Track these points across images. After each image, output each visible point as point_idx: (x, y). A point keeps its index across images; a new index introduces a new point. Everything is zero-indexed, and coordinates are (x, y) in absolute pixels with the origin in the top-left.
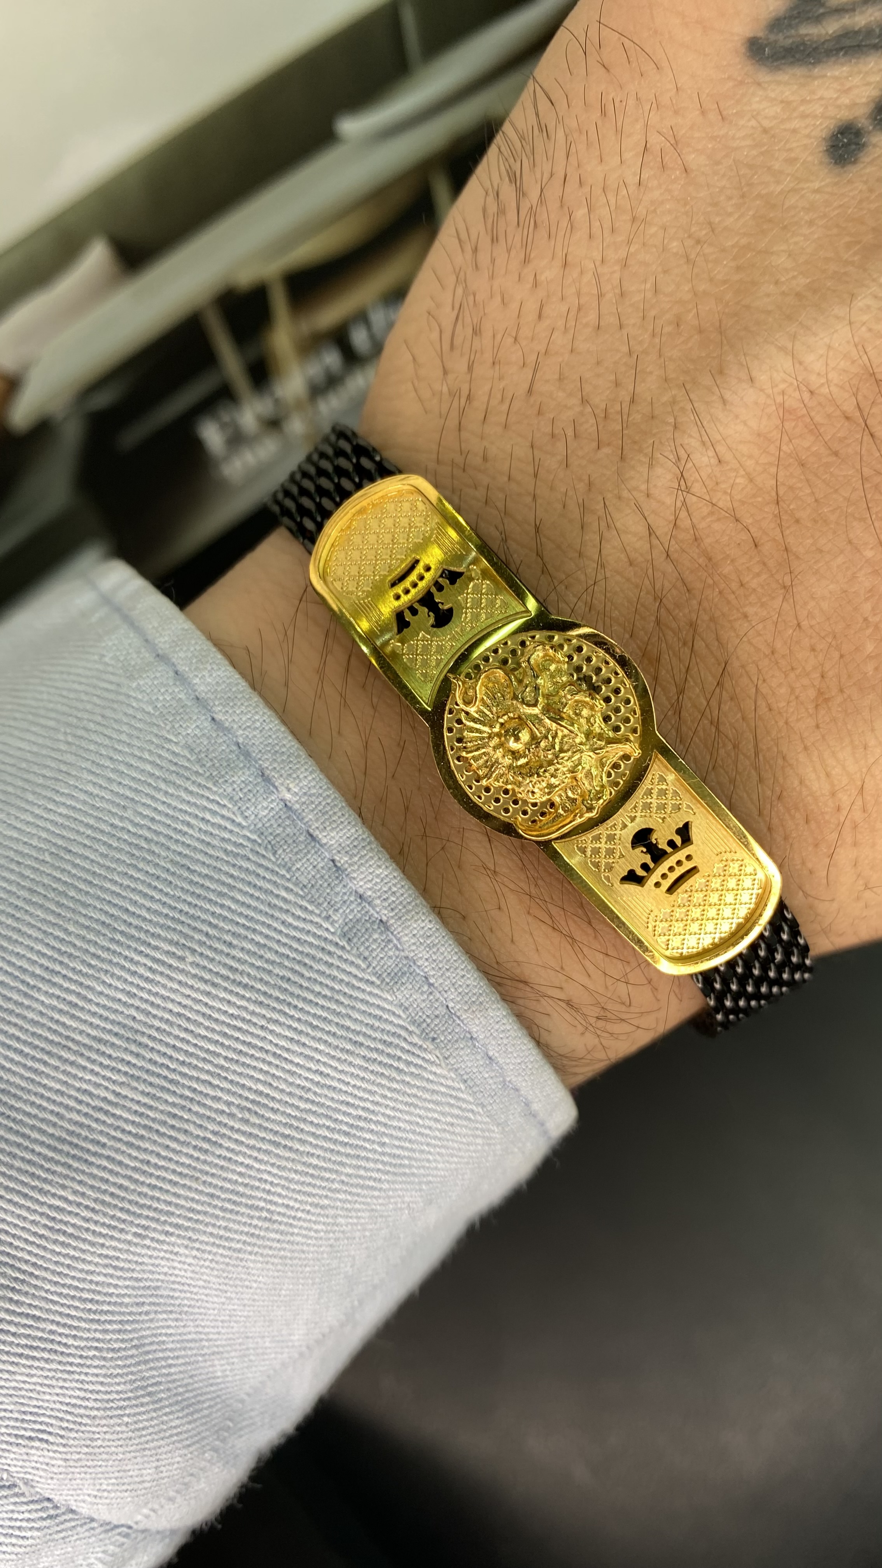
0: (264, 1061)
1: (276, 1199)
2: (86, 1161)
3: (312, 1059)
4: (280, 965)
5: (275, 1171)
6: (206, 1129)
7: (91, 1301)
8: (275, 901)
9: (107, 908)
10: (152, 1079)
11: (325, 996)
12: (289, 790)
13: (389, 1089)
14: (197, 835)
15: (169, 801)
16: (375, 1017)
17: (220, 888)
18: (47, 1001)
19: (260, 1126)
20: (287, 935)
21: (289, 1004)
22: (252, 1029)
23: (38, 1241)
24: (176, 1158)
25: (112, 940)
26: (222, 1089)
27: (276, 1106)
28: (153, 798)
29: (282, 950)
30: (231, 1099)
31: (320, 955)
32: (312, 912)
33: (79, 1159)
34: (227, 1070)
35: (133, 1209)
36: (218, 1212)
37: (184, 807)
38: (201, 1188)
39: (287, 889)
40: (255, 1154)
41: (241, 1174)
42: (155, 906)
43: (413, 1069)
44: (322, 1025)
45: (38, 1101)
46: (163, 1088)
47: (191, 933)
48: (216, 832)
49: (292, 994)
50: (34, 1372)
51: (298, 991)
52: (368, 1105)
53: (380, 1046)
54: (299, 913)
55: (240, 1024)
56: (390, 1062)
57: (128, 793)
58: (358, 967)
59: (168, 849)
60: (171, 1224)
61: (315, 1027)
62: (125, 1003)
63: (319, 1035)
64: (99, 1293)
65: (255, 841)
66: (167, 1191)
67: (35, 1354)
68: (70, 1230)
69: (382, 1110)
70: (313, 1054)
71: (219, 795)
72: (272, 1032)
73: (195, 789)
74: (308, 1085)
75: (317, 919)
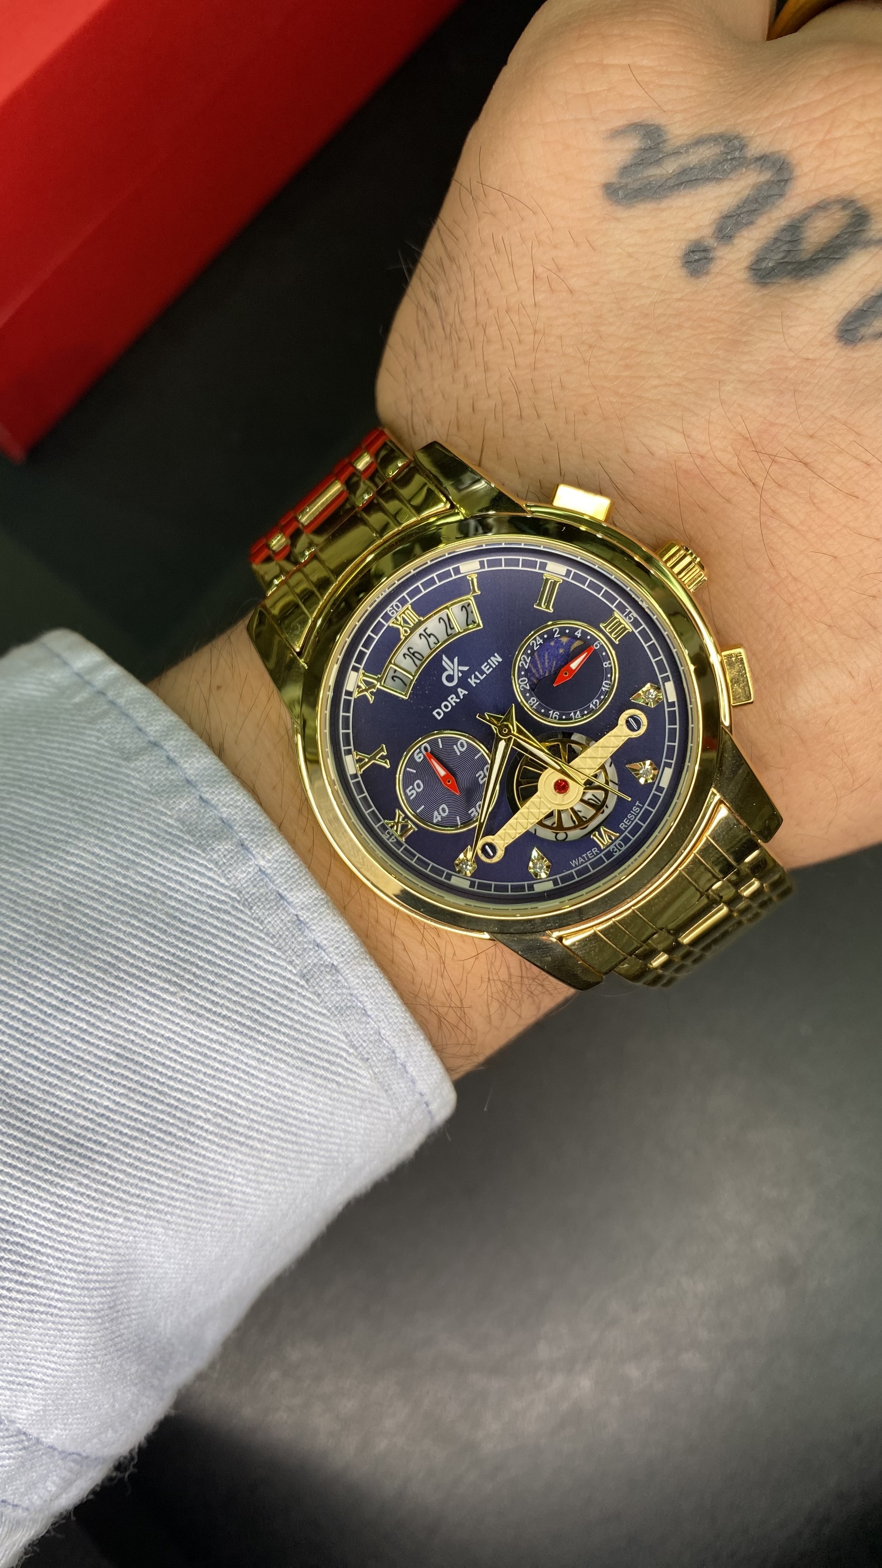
0: (235, 1076)
2: (90, 1158)
3: (273, 1075)
6: (186, 1131)
8: (250, 948)
9: (112, 951)
10: (144, 1090)
11: (286, 1025)
12: (263, 857)
14: (188, 892)
15: (165, 864)
16: (324, 1041)
17: (206, 937)
18: (62, 1027)
19: (229, 1129)
20: (258, 976)
21: (258, 1032)
22: (228, 1051)
23: (46, 1224)
25: (117, 977)
26: (201, 1099)
28: (150, 860)
29: (255, 988)
30: (207, 1107)
31: (284, 992)
32: (279, 958)
34: (205, 1083)
39: (259, 938)
42: (152, 950)
44: (282, 1048)
46: (153, 1098)
47: (182, 973)
48: (203, 890)
54: (268, 957)
55: (217, 1047)
57: (130, 856)
58: (313, 1001)
59: (163, 903)
63: (280, 1056)
65: (235, 898)
66: (153, 1183)
71: (208, 861)
73: (187, 855)
75: (283, 963)
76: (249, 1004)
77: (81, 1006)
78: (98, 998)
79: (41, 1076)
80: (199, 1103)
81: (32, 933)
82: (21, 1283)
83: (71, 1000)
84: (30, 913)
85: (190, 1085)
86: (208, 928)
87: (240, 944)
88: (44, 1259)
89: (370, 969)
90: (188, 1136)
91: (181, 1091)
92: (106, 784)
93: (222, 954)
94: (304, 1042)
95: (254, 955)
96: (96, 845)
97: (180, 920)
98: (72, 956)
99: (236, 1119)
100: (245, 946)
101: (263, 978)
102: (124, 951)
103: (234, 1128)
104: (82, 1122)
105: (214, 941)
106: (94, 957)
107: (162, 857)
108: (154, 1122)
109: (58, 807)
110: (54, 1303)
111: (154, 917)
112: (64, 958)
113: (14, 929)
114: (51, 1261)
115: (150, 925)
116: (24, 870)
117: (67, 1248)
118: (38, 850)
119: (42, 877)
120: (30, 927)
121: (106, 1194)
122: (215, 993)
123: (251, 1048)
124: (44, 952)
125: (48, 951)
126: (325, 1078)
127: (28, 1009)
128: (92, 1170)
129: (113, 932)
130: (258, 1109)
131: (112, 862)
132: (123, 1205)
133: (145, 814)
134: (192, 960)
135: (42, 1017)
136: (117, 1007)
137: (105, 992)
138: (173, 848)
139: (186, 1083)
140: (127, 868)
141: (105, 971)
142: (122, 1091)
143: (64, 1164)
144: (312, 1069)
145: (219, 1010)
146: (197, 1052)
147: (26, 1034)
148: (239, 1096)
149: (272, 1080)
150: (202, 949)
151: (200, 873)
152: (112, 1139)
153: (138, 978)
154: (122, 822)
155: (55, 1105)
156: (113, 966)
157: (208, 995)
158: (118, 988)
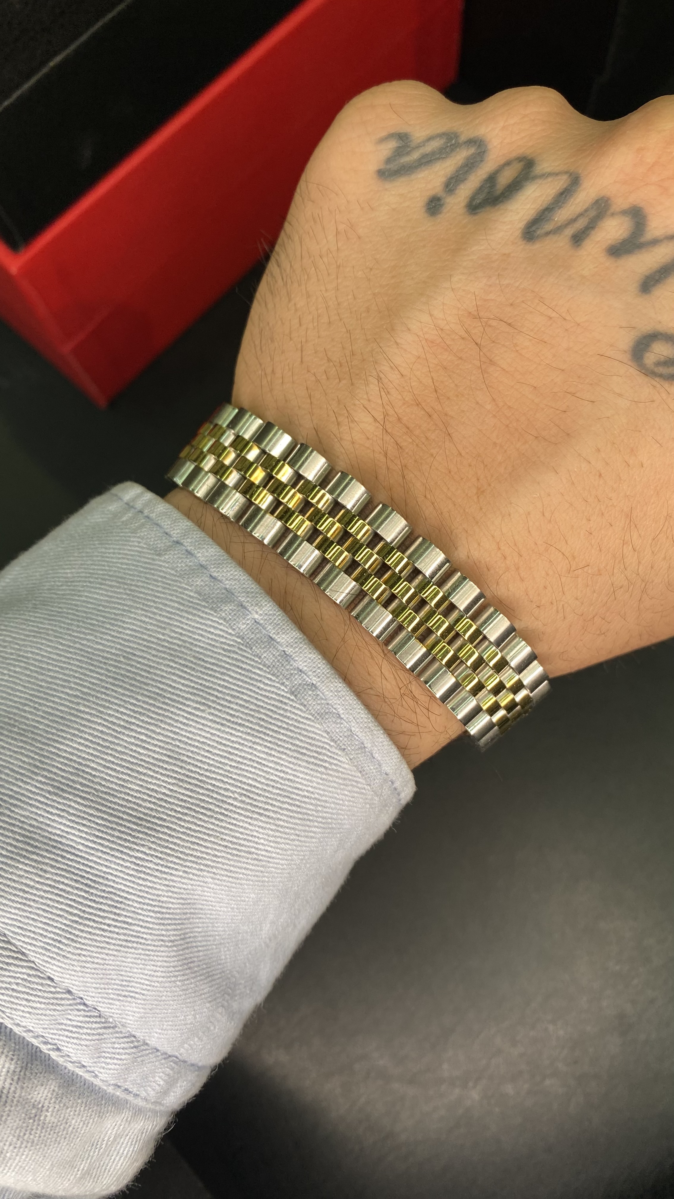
0: (252, 766)
4: (259, 712)
5: (261, 830)
6: (221, 807)
7: (159, 912)
8: (253, 676)
9: (159, 685)
10: (189, 780)
11: (284, 728)
12: (257, 613)
14: (207, 641)
15: (190, 623)
16: (312, 738)
17: (222, 670)
18: (129, 740)
19: (251, 804)
20: (261, 695)
21: (265, 734)
22: (245, 749)
24: (205, 825)
25: (164, 703)
26: (229, 784)
29: (259, 703)
30: (234, 789)
32: (274, 681)
34: (231, 773)
36: (229, 856)
37: (199, 626)
38: (220, 842)
39: (259, 669)
40: (249, 821)
41: (241, 833)
42: (186, 682)
44: (283, 744)
45: (127, 797)
46: (196, 785)
47: (208, 696)
48: (217, 638)
49: (266, 728)
50: (129, 955)
51: (269, 726)
54: (267, 681)
55: (237, 746)
56: (321, 763)
57: (166, 620)
58: (301, 710)
59: (191, 650)
60: (203, 865)
63: (282, 750)
64: (164, 907)
65: (240, 643)
66: (201, 845)
67: (130, 945)
68: (148, 871)
71: (219, 618)
72: (255, 749)
73: (204, 615)
75: (277, 685)
76: (257, 715)
77: (141, 724)
78: (152, 718)
79: (117, 775)
80: (228, 787)
81: (104, 678)
82: (117, 921)
83: (133, 721)
84: (101, 665)
85: (221, 774)
86: (223, 664)
87: (246, 674)
88: (130, 903)
89: (339, 685)
90: (223, 811)
91: (215, 779)
92: (146, 573)
93: (234, 682)
94: (298, 739)
95: (257, 680)
96: (143, 615)
97: (203, 660)
98: (132, 691)
99: (256, 797)
100: (250, 675)
101: (265, 696)
102: (167, 685)
103: (255, 803)
104: (149, 805)
105: (229, 673)
106: (147, 690)
107: (188, 619)
108: (198, 802)
109: (115, 592)
110: (141, 935)
111: (185, 659)
112: (127, 693)
113: (92, 677)
114: (135, 905)
115: (183, 665)
116: (96, 637)
117: (146, 895)
118: (104, 622)
119: (108, 640)
120: (102, 674)
121: (169, 855)
122: (232, 709)
123: (261, 745)
124: (113, 690)
125: (116, 689)
126: (316, 764)
127: (105, 730)
129: (159, 672)
130: (270, 789)
131: (154, 625)
132: (182, 862)
133: (174, 590)
135: (115, 734)
136: (166, 723)
137: (156, 713)
138: (195, 612)
139: (218, 773)
140: (164, 628)
141: (155, 699)
142: (174, 781)
143: (138, 835)
144: (306, 758)
145: (235, 720)
146: (223, 750)
147: (105, 747)
148: (256, 780)
149: (278, 767)
150: (220, 679)
151: (213, 627)
152: (170, 815)
153: (178, 702)
154: (159, 597)
155: (128, 794)
156: (160, 695)
157: (227, 710)
158: (165, 710)
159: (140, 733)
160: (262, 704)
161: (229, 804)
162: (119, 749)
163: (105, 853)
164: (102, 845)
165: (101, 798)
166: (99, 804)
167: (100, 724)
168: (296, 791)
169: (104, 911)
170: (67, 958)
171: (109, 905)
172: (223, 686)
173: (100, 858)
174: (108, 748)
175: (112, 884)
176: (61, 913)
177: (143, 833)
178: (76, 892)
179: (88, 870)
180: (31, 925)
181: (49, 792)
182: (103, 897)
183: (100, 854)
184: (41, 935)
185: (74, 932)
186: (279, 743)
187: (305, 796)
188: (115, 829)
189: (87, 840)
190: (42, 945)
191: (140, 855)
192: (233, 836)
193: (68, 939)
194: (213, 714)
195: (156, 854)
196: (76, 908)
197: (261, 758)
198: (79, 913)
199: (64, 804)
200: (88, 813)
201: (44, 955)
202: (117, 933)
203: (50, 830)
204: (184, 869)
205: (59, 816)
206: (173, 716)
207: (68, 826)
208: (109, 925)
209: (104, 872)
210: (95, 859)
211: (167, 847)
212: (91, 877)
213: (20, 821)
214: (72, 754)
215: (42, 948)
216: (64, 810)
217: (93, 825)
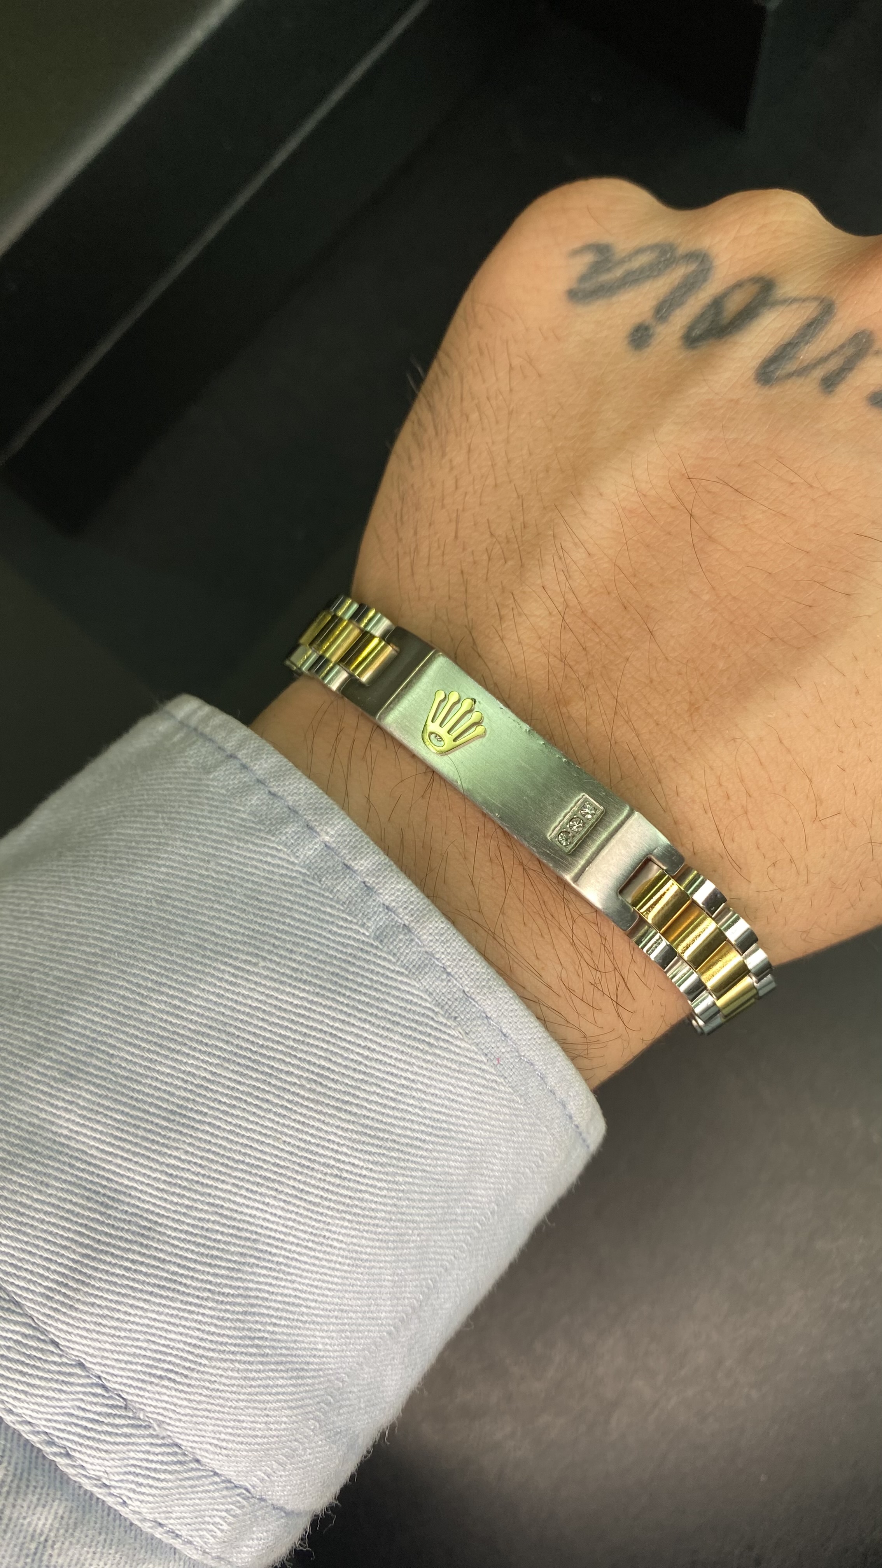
0: (323, 1040)
1: (343, 1158)
5: (340, 1133)
8: (322, 916)
11: (366, 986)
12: (327, 833)
13: (424, 1060)
14: (262, 874)
15: (241, 852)
16: (407, 1001)
19: (324, 1094)
20: (334, 941)
22: (313, 1015)
24: (261, 1122)
27: (336, 1077)
28: (228, 851)
29: (331, 952)
30: (301, 1073)
32: (351, 922)
33: (188, 1126)
34: (296, 1049)
35: (231, 1163)
36: (297, 1167)
37: (252, 855)
38: (282, 1146)
39: (331, 907)
41: (312, 1135)
42: (234, 928)
43: (442, 1044)
46: (248, 1067)
48: (276, 870)
49: (341, 986)
51: (345, 983)
52: (409, 1075)
53: (414, 1025)
54: (341, 923)
58: (389, 961)
59: (242, 886)
61: (361, 1011)
62: (215, 1003)
69: (421, 1079)
70: (360, 1033)
73: (259, 841)
74: (360, 1059)
75: (355, 927)
76: (328, 968)
78: (188, 976)
83: (164, 981)
85: (281, 1052)
90: (286, 1104)
95: (328, 922)
97: (257, 899)
99: (331, 1084)
100: (319, 915)
103: (329, 1093)
104: (183, 1094)
107: (238, 847)
115: (231, 907)
117: (183, 1219)
122: (295, 960)
127: (128, 994)
128: (196, 1138)
130: (351, 1073)
131: (196, 858)
132: (229, 1171)
133: (222, 814)
134: (271, 932)
136: (206, 982)
138: (247, 838)
140: (209, 862)
141: (193, 953)
149: (359, 1041)
150: (279, 922)
151: (271, 855)
152: (212, 1108)
153: (223, 954)
154: (203, 824)
156: (200, 946)
159: (172, 997)
160: (335, 954)
161: (293, 1093)
162: (145, 1018)
163: (126, 1159)
164: (122, 1149)
165: (120, 1085)
166: (118, 1092)
167: (121, 987)
168: (390, 1078)
169: (126, 1240)
170: (76, 1309)
171: (133, 1233)
172: (282, 931)
173: (120, 1166)
174: (130, 1017)
175: (138, 1203)
176: (68, 1244)
177: (176, 1131)
178: (87, 1213)
179: (105, 1183)
180: (28, 1261)
181: (54, 1078)
182: (124, 1221)
183: (119, 1161)
184: (42, 1276)
185: (85, 1270)
186: (360, 1007)
187: (403, 1086)
188: (138, 1127)
189: (103, 1142)
190: (43, 1290)
191: (173, 1162)
192: (300, 1140)
193: (78, 1281)
194: (268, 968)
195: (195, 1160)
196: (88, 1236)
197: (337, 1029)
198: (91, 1243)
199: (73, 1095)
200: (103, 1106)
201: (45, 1305)
202: (146, 1274)
203: (54, 1129)
204: (233, 1181)
205: (66, 1110)
206: (216, 973)
207: (78, 1124)
208: (133, 1262)
209: (126, 1186)
210: (113, 1168)
211: (209, 1151)
212: (108, 1193)
213: (16, 1118)
214: (85, 1028)
215: (42, 1295)
216: (72, 1103)
217: (110, 1122)
